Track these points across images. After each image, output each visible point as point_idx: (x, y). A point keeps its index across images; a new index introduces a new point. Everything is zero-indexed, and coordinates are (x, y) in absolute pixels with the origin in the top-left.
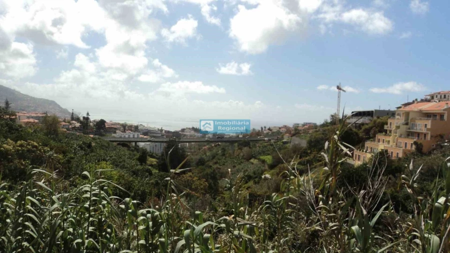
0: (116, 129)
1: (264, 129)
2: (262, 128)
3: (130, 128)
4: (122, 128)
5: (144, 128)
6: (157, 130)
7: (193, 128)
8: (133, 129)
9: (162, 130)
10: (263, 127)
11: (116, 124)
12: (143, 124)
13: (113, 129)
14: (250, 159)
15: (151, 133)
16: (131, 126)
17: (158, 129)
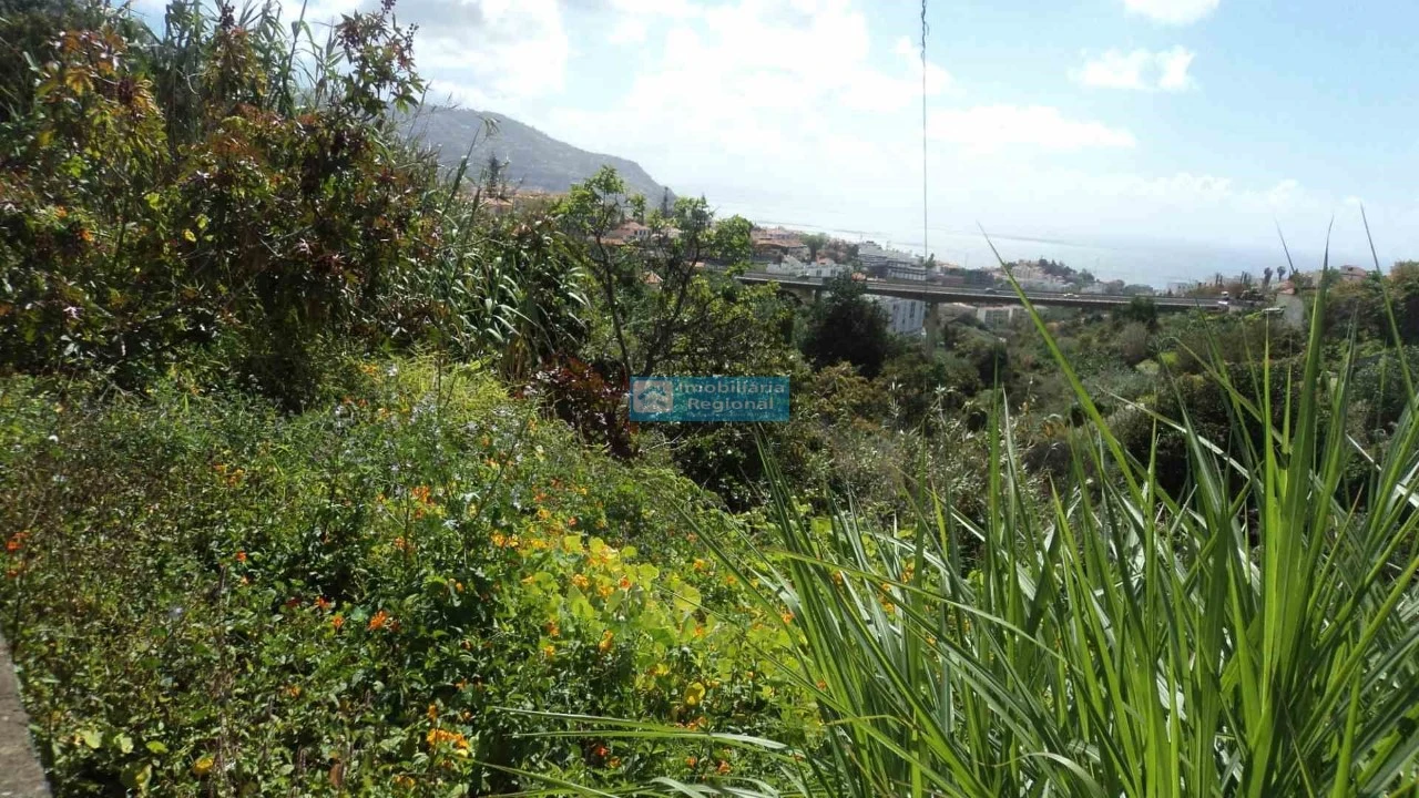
0: (786, 251)
1: (1275, 275)
2: (1268, 273)
3: (832, 251)
4: (807, 250)
5: (878, 253)
6: (916, 263)
7: (1043, 263)
8: (841, 254)
9: (931, 264)
10: (1274, 269)
11: (791, 236)
12: (877, 241)
13: (776, 250)
14: (1141, 360)
15: (895, 269)
16: (836, 246)
17: (922, 260)
